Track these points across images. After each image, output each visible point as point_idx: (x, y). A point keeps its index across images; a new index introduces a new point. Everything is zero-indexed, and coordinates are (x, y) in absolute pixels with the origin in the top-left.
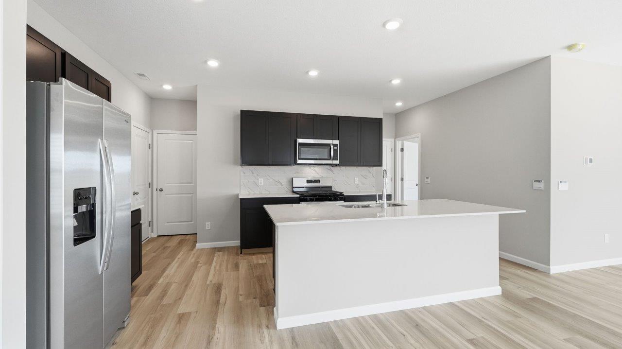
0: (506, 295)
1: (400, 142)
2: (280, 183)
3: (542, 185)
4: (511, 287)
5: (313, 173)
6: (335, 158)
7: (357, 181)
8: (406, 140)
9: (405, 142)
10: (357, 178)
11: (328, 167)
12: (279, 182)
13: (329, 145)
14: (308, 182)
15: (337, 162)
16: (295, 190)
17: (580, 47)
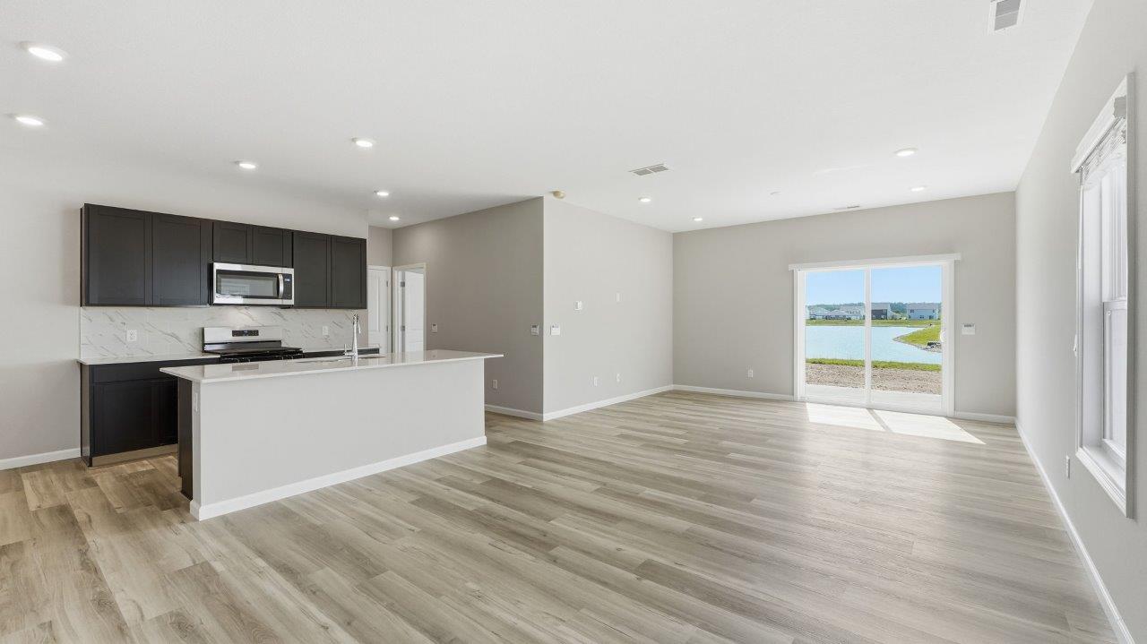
0: (492, 444)
1: (400, 273)
2: (177, 338)
3: (537, 331)
4: (500, 437)
5: (245, 319)
6: (287, 295)
7: (326, 330)
8: (412, 270)
9: (406, 273)
10: (326, 328)
11: (274, 309)
12: (173, 335)
13: (276, 275)
14: (235, 333)
15: (291, 302)
16: (208, 348)
17: (562, 195)
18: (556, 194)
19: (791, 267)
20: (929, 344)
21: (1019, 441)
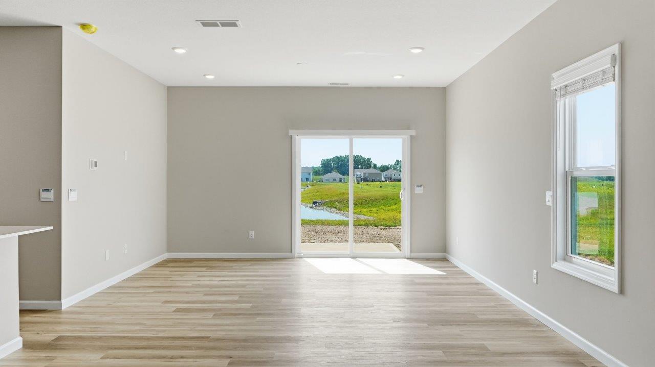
17: (93, 29)
18: (84, 26)
19: (291, 132)
20: (314, 203)
21: (458, 269)
